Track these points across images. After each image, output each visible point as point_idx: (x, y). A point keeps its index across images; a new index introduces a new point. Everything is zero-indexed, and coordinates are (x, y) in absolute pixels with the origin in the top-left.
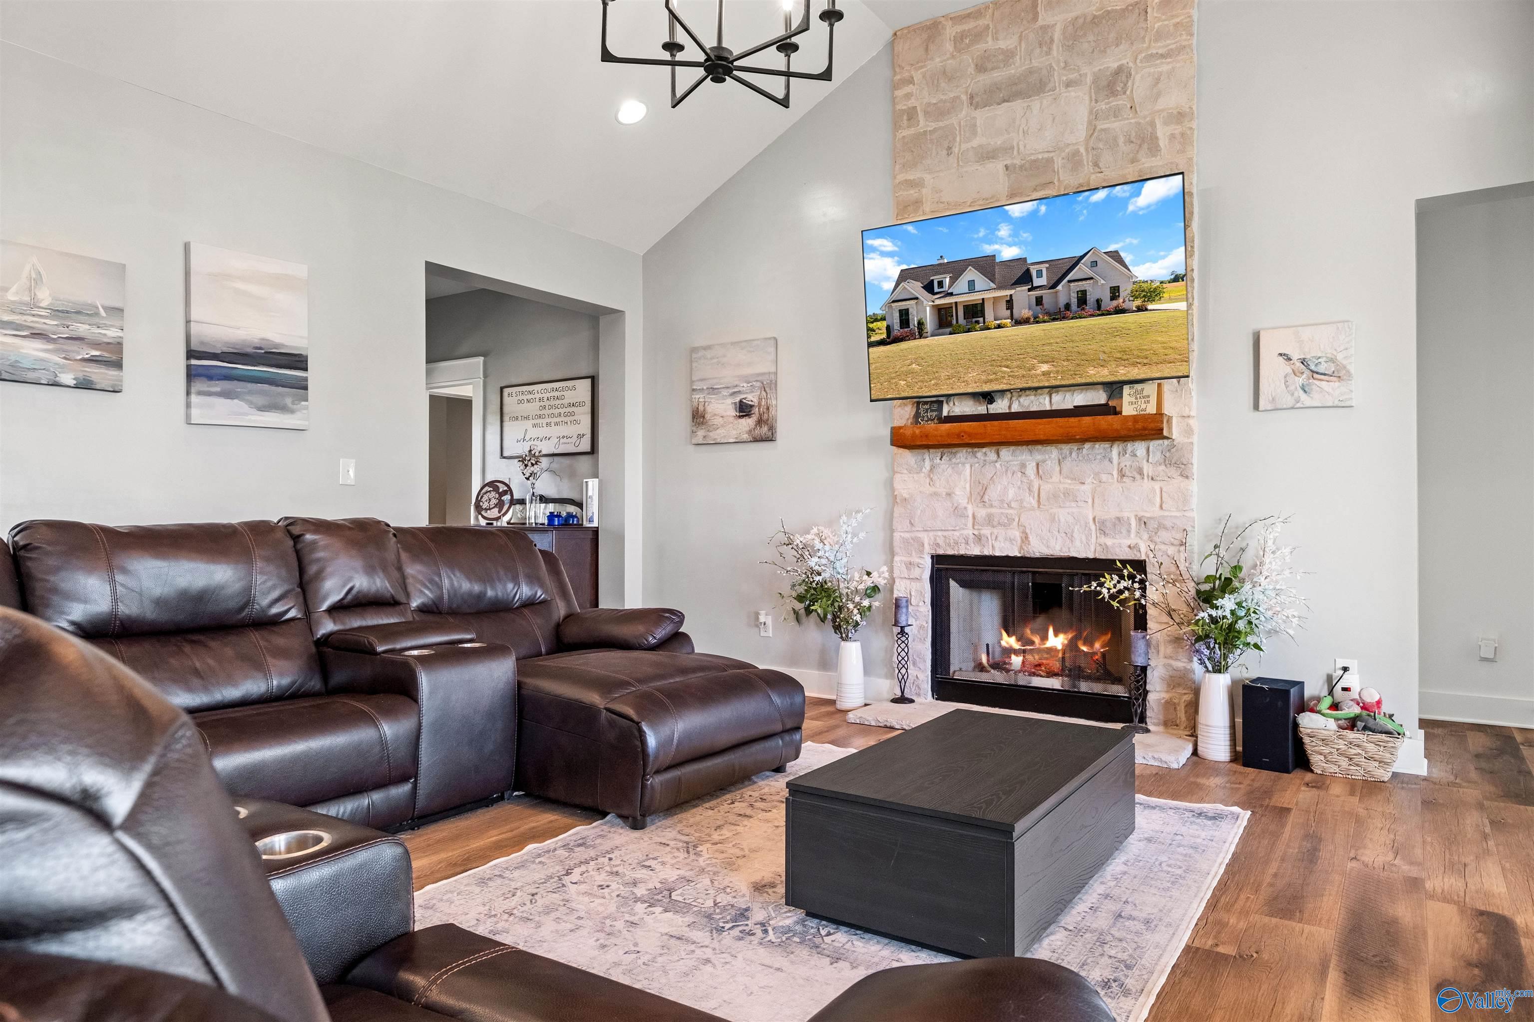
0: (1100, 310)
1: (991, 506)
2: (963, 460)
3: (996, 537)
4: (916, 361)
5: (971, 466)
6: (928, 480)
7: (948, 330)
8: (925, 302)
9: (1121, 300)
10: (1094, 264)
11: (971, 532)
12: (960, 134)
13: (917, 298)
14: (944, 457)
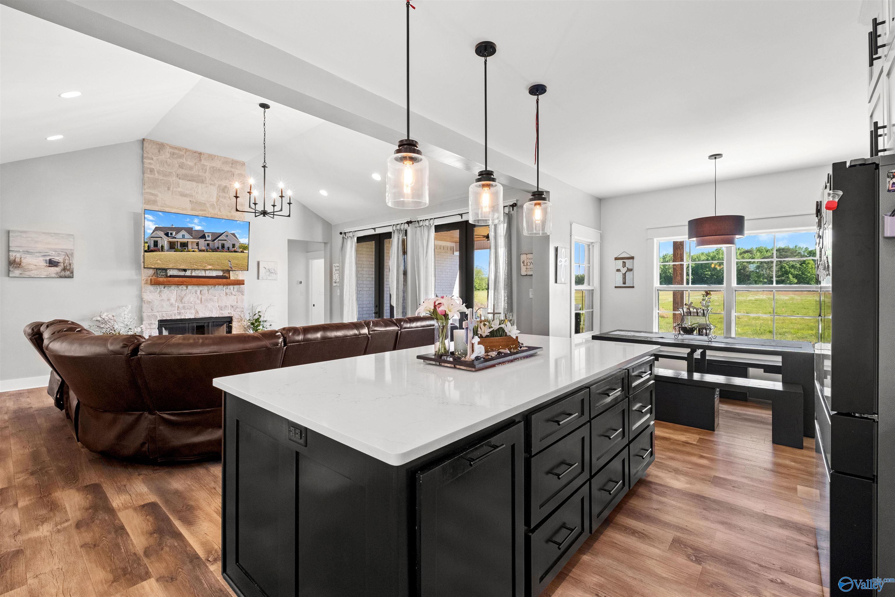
0: (229, 250)
1: (185, 303)
2: (173, 289)
3: (186, 313)
4: (160, 259)
5: (177, 291)
6: (159, 295)
7: (174, 250)
8: (165, 239)
9: (236, 248)
10: (227, 236)
11: (176, 312)
12: (173, 185)
13: (162, 237)
14: (166, 288)
